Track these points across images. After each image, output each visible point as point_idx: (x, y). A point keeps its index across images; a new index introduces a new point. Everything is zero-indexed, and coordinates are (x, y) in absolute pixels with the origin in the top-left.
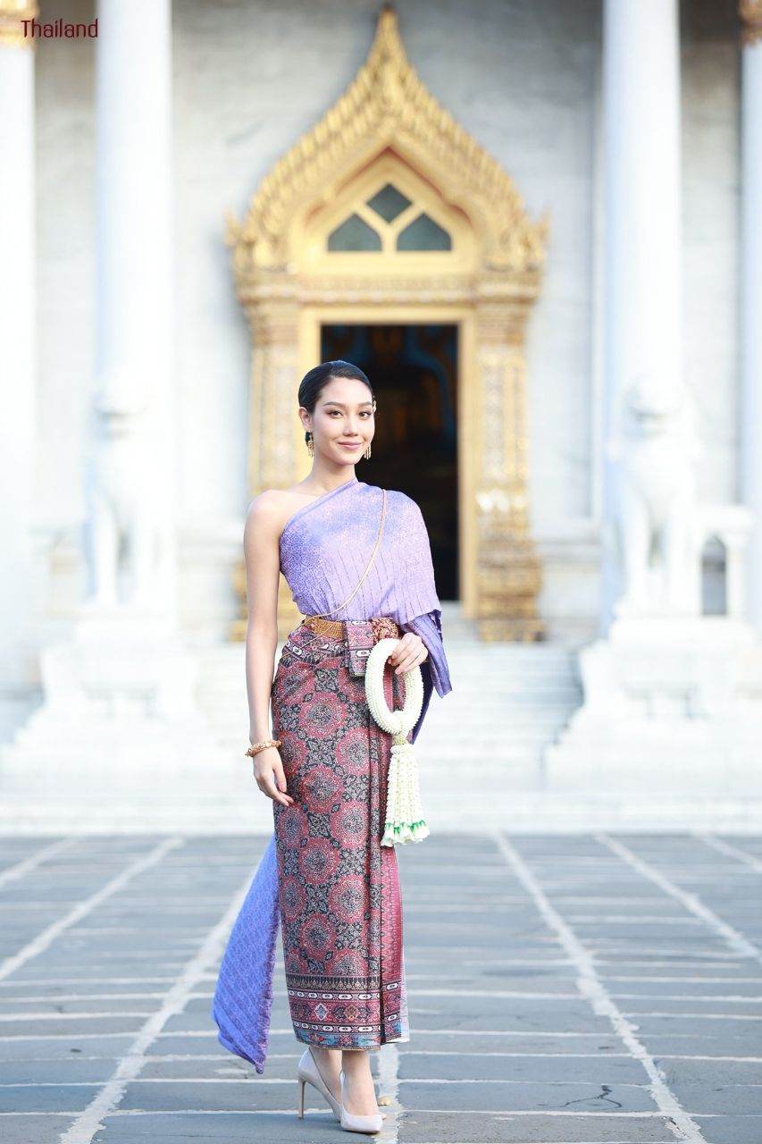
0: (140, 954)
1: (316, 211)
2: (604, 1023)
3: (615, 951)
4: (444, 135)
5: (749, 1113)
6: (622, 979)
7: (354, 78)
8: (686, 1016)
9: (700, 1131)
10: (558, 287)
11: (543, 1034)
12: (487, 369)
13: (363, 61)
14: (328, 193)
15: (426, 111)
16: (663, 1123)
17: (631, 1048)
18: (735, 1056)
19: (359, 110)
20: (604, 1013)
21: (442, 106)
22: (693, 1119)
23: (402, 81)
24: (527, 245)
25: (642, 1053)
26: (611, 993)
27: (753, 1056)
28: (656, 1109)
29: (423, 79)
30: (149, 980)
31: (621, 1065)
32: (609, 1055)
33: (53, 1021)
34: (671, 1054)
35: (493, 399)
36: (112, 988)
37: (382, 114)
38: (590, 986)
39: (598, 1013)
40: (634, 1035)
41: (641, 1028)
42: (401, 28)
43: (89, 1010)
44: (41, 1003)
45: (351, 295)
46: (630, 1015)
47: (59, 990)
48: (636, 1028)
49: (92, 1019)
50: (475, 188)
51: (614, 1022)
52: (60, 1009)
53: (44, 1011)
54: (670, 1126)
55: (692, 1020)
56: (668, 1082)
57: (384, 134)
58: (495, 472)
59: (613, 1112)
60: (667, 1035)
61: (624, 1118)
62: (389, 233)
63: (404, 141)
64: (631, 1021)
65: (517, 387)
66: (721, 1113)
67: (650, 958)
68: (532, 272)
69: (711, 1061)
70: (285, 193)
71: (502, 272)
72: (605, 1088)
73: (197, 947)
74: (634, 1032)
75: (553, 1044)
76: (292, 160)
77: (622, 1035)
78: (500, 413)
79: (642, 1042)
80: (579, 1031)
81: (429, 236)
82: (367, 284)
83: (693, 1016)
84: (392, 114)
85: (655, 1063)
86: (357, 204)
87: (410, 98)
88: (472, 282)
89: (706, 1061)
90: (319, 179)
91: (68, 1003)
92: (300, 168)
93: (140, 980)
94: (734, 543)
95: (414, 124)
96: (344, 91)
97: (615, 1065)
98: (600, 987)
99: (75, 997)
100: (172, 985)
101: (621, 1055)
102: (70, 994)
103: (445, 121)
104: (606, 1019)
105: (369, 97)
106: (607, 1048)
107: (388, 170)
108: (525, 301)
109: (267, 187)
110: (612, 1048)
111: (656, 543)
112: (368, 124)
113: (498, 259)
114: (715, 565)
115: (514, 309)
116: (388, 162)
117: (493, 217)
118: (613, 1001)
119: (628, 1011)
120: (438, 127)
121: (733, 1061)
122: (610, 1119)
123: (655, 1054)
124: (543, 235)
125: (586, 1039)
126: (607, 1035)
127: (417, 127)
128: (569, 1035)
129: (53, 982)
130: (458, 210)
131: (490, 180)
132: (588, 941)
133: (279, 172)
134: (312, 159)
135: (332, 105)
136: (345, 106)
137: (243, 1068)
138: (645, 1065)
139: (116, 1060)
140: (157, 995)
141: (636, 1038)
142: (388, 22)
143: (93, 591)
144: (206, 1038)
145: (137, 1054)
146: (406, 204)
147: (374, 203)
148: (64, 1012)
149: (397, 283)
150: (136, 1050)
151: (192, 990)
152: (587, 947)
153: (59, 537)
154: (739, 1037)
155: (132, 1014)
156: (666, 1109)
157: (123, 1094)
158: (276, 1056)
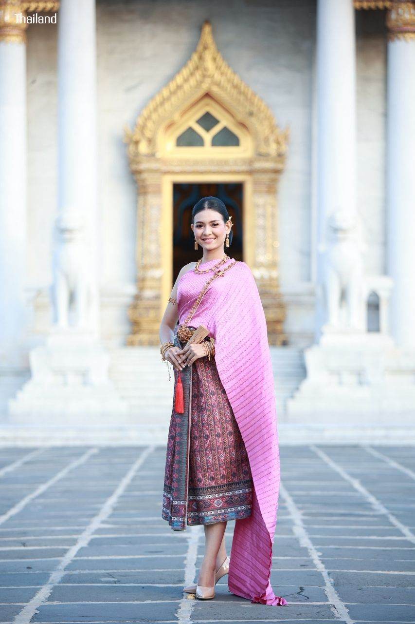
0: (69, 513)
1: (171, 125)
2: (305, 551)
3: (314, 511)
4: (235, 87)
5: (374, 603)
6: (316, 527)
7: (189, 58)
8: (347, 547)
9: (348, 613)
10: (295, 164)
12: (257, 206)
13: (193, 49)
14: (176, 117)
15: (226, 76)
16: (330, 608)
17: (317, 566)
18: (371, 570)
19: (192, 74)
20: (305, 546)
21: (235, 72)
22: (346, 606)
23: (214, 59)
24: (278, 143)
25: (322, 568)
26: (309, 535)
27: (379, 570)
28: (327, 600)
29: (224, 58)
30: (72, 528)
31: (311, 575)
32: (305, 570)
33: (20, 551)
34: (337, 568)
35: (261, 222)
36: (52, 533)
37: (204, 76)
38: (299, 531)
39: (301, 546)
40: (318, 558)
41: (323, 554)
42: (214, 32)
43: (39, 545)
44: (14, 541)
45: (188, 168)
47: (24, 534)
48: (320, 554)
49: (40, 550)
50: (251, 114)
51: (309, 551)
52: (24, 545)
53: (15, 546)
54: (333, 609)
55: (350, 550)
56: (335, 585)
57: (205, 87)
58: (261, 259)
59: (304, 602)
60: (336, 558)
61: (309, 605)
62: (207, 137)
63: (215, 90)
64: (318, 550)
65: (273, 216)
66: (360, 602)
67: (332, 515)
68: (280, 156)
69: (358, 573)
70: (154, 116)
71: (265, 156)
72: (301, 589)
73: (99, 510)
74: (319, 556)
75: (277, 563)
76: (158, 99)
77: (313, 558)
78: (264, 228)
79: (323, 562)
80: (291, 556)
81: (227, 139)
82: (196, 162)
83: (350, 547)
84: (209, 76)
85: (329, 574)
86: (191, 122)
87: (218, 68)
88: (251, 162)
89: (355, 572)
90: (172, 109)
91: (28, 541)
92: (162, 103)
93: (67, 528)
94: (383, 295)
95: (220, 82)
96: (184, 64)
97: (308, 575)
98: (304, 531)
99: (33, 538)
100: (84, 530)
101: (312, 569)
102: (30, 536)
103: (236, 80)
104: (306, 549)
105: (197, 68)
106: (304, 565)
107: (207, 105)
108: (277, 172)
109: (145, 113)
110: (308, 565)
111: (343, 296)
112: (197, 81)
113: (263, 149)
114: (374, 306)
115: (273, 176)
116: (207, 100)
117: (263, 129)
118: (310, 538)
119: (318, 545)
120: (233, 83)
121: (368, 573)
122: (303, 606)
123: (329, 569)
124: (286, 138)
125: (294, 560)
126: (305, 558)
127: (222, 83)
128: (286, 558)
129: (22, 529)
130: (243, 125)
131: (259, 109)
132: (300, 505)
133: (151, 106)
134: (168, 99)
135: (178, 72)
136: (185, 72)
137: (114, 578)
138: (323, 575)
139: (49, 573)
140: (75, 537)
141: (320, 560)
142: (207, 29)
143: (56, 320)
144: (97, 561)
145: (61, 570)
146: (216, 122)
147: (200, 122)
148: (27, 546)
149: (212, 162)
150: (60, 567)
151: (93, 533)
152: (299, 509)
153: (39, 293)
154: (374, 559)
155: (61, 547)
156: (332, 600)
157: (51, 593)
158: (132, 571)
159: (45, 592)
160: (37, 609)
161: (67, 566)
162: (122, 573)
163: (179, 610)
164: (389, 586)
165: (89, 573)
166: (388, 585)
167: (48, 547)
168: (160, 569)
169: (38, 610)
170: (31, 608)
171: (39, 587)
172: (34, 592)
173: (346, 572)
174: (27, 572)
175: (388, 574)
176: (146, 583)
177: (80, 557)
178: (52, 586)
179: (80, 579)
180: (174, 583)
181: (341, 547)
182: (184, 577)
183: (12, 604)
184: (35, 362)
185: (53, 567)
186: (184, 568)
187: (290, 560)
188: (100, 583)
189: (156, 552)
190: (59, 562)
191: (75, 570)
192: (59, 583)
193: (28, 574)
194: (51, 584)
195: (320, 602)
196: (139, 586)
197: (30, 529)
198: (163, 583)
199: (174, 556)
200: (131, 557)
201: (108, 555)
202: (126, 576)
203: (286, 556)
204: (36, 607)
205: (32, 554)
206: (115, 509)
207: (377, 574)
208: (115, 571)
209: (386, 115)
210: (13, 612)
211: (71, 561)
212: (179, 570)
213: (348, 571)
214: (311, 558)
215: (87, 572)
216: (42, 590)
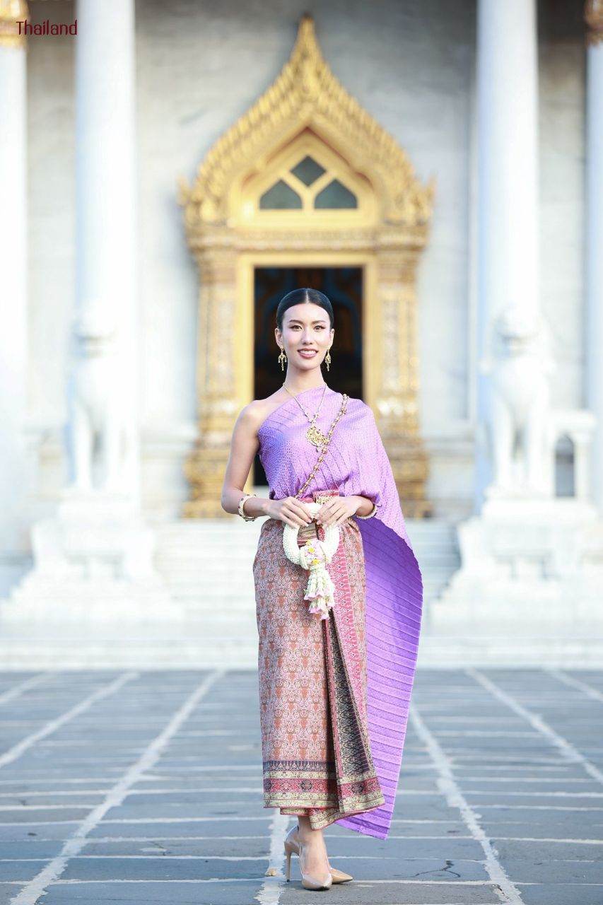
0: (92, 761)
1: (250, 177)
2: (455, 813)
3: (469, 758)
4: (352, 117)
5: (562, 882)
6: (472, 779)
7: (280, 72)
8: (520, 807)
9: (520, 896)
10: (442, 238)
11: (405, 821)
12: (386, 303)
13: (286, 58)
14: (259, 164)
15: (337, 99)
16: (492, 889)
17: (474, 832)
18: (555, 838)
19: (284, 97)
20: (456, 805)
21: (350, 94)
22: (517, 887)
23: (318, 74)
24: (417, 204)
25: (482, 835)
26: (462, 790)
27: (569, 838)
28: (488, 878)
29: (334, 73)
30: (98, 780)
31: (464, 845)
32: (455, 837)
33: (16, 811)
34: (504, 836)
35: (390, 327)
37: (302, 100)
38: (447, 785)
39: (451, 805)
40: (476, 822)
41: (484, 816)
42: (318, 32)
43: (48, 803)
44: (9, 798)
45: (278, 244)
46: (476, 807)
47: (25, 788)
48: (479, 816)
49: (48, 810)
50: (376, 159)
51: (462, 812)
52: (24, 803)
53: (11, 804)
54: (497, 891)
55: (523, 811)
56: (500, 858)
57: (305, 115)
58: (392, 384)
59: (453, 881)
60: (503, 823)
61: (461, 885)
62: (308, 194)
63: (320, 122)
64: (475, 811)
65: (409, 317)
66: (539, 882)
67: (498, 763)
68: (421, 226)
69: (535, 842)
70: (226, 163)
71: (397, 225)
72: (449, 863)
73: (138, 756)
74: (477, 820)
75: (410, 829)
76: (231, 136)
77: (468, 822)
78: (396, 337)
79: (483, 828)
80: (434, 819)
81: (339, 197)
82: (290, 235)
83: (525, 807)
84: (310, 101)
85: (491, 843)
86: (283, 172)
87: (324, 87)
88: (375, 234)
89: (532, 841)
90: (252, 151)
91: (31, 798)
92: (237, 143)
93: (91, 780)
94: (580, 439)
95: (327, 108)
96: (272, 82)
97: (459, 845)
98: (455, 785)
99: (37, 793)
100: (115, 784)
101: (466, 837)
102: (33, 791)
103: (353, 106)
104: (456, 810)
105: (292, 87)
106: (454, 832)
107: (308, 145)
108: (416, 249)
109: (211, 158)
110: (458, 832)
111: (519, 441)
112: (291, 108)
113: (394, 215)
114: (565, 457)
115: (408, 255)
116: (308, 138)
117: (393, 183)
118: (463, 795)
119: (474, 803)
120: (347, 111)
121: (552, 842)
122: (451, 886)
123: (491, 836)
124: (430, 196)
125: (439, 825)
126: (455, 822)
127: (330, 110)
128: (426, 822)
130: (363, 177)
131: (388, 151)
132: (449, 750)
133: (220, 146)
134: (247, 136)
135: (263, 93)
136: (273, 94)
137: (162, 848)
138: (483, 845)
139: (63, 842)
140: (102, 792)
141: (478, 824)
142: (307, 28)
143: (72, 477)
144: (136, 825)
145: (80, 837)
146: (320, 171)
147: (296, 171)
148: (27, 805)
149: (314, 234)
150: (79, 834)
151: (131, 788)
152: (449, 755)
153: (46, 436)
154: (560, 824)
155: (80, 807)
156: (495, 879)
157: (65, 868)
158: (191, 838)
159: (56, 866)
160: (44, 890)
161: (90, 832)
162: (173, 841)
163: (261, 892)
164: (584, 859)
165: (123, 842)
166: (581, 858)
167: (61, 807)
168: (232, 836)
169: (46, 891)
170: (34, 888)
171: (47, 860)
172: (40, 867)
173: (518, 841)
174: (28, 840)
175: (582, 844)
176: (211, 855)
177: (111, 819)
178: (66, 859)
179: (109, 849)
180: (253, 856)
181: (511, 807)
182: (269, 847)
183: (7, 882)
184: (40, 542)
185: (70, 833)
186: (269, 835)
187: (432, 824)
188: (140, 855)
189: (228, 813)
190: (77, 827)
191: (103, 837)
192: (78, 855)
193: (31, 842)
194: (65, 856)
195: (477, 880)
196: (202, 860)
197: (33, 782)
198: (237, 856)
199: (253, 819)
200: (189, 820)
201: (153, 818)
202: (180, 845)
203: (427, 818)
204: (44, 887)
205: (37, 816)
206: (163, 755)
207: (565, 844)
208: (165, 839)
209: (585, 161)
210: (7, 894)
211: (97, 825)
212: (262, 837)
213: (521, 839)
214: (464, 822)
215: (120, 839)
216: (51, 864)
